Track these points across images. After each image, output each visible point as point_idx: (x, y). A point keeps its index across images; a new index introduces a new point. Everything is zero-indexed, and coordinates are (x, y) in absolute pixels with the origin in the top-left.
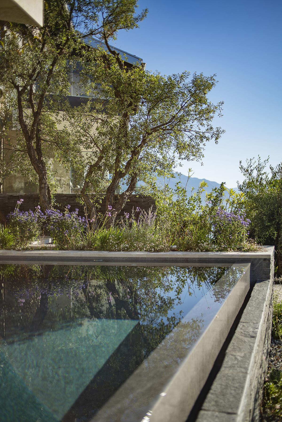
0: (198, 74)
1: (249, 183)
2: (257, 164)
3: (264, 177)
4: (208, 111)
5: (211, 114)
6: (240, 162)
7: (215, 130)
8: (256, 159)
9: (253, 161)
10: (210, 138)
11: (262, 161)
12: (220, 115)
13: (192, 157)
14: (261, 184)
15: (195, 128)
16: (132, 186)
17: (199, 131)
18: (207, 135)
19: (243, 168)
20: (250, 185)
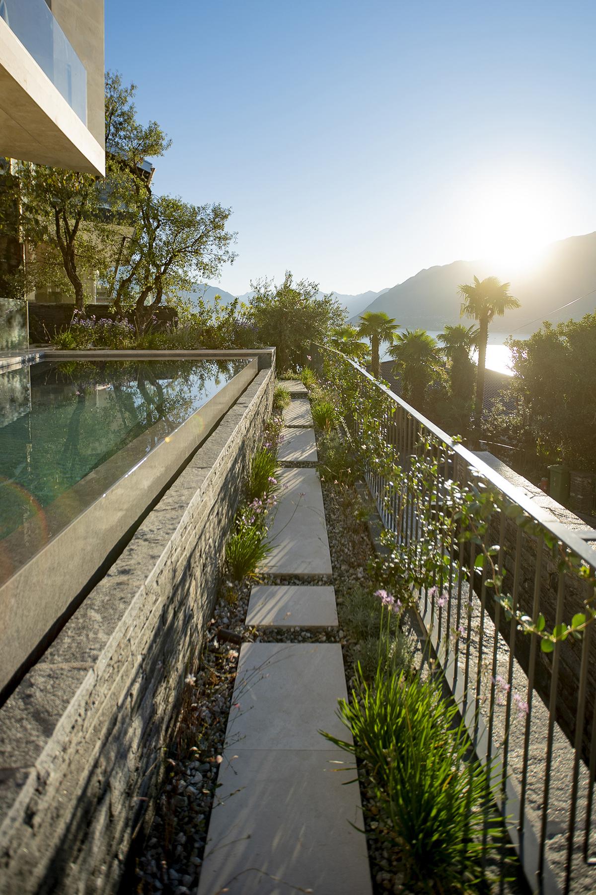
0: (217, 204)
1: (258, 298)
2: (264, 282)
3: (270, 293)
4: (225, 239)
5: (228, 241)
7: (230, 253)
8: (264, 278)
9: (261, 280)
10: (227, 261)
11: (268, 281)
13: (212, 276)
14: (268, 300)
15: (215, 252)
16: (158, 299)
17: (218, 254)
18: (224, 258)
20: (259, 299)
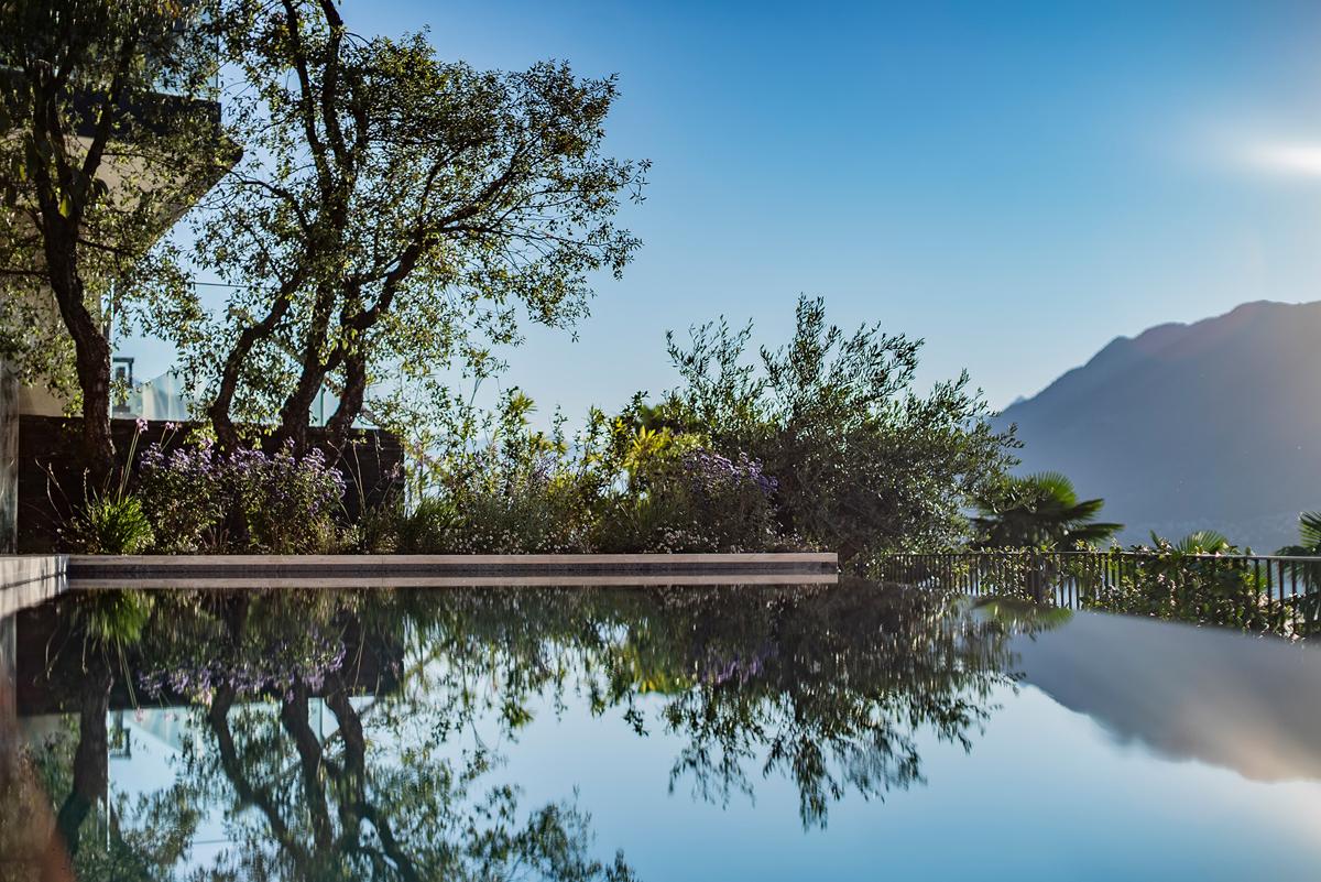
0: (558, 68)
6: (669, 335)
7: (614, 237)
10: (602, 263)
11: (733, 333)
12: (638, 198)
17: (570, 238)
19: (679, 353)
